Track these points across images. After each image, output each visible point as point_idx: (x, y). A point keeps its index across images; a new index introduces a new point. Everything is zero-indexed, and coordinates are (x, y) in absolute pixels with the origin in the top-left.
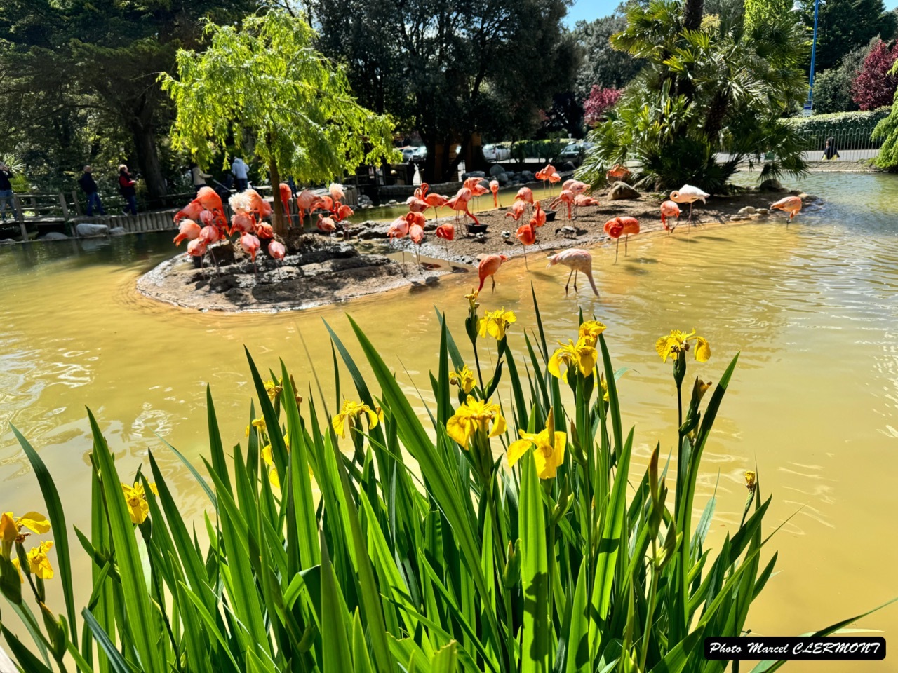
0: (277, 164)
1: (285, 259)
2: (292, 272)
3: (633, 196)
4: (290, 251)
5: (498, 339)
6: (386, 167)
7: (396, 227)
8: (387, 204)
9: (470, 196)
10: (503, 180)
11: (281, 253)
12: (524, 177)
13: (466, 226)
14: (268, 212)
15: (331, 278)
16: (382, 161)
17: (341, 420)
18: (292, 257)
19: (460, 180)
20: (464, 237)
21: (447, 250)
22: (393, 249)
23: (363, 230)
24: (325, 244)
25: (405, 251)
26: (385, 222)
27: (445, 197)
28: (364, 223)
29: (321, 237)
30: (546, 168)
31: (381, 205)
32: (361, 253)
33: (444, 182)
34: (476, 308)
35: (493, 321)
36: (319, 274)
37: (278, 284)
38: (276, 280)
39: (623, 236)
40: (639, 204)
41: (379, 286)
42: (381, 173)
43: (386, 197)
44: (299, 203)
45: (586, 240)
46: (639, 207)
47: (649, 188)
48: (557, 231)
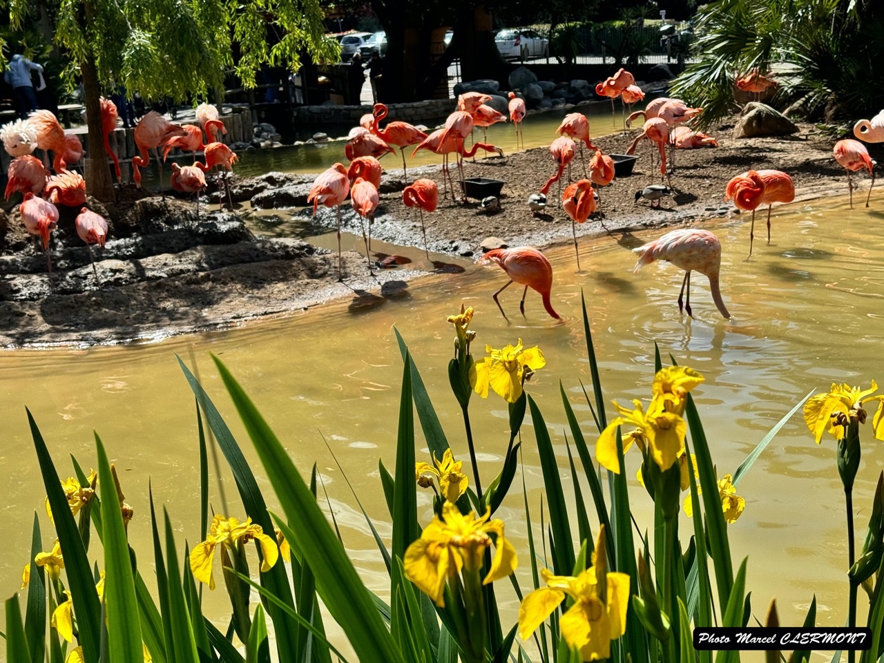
0: (97, 62)
1: (108, 245)
2: (120, 271)
3: (784, 131)
4: (118, 229)
5: (510, 400)
6: (309, 70)
7: (324, 186)
8: (310, 141)
9: (469, 128)
10: (533, 96)
11: (100, 233)
12: (574, 90)
13: (462, 184)
14: (77, 155)
15: (198, 282)
16: (301, 60)
17: (208, 553)
18: (121, 242)
19: (452, 96)
20: (459, 205)
21: (424, 230)
22: (319, 227)
23: (262, 189)
24: (188, 217)
25: (343, 230)
26: (305, 174)
27: (422, 128)
28: (264, 176)
29: (179, 203)
30: (617, 75)
31: (297, 143)
32: (256, 234)
33: (421, 100)
34: (468, 342)
35: (500, 367)
36: (174, 275)
37: (92, 293)
38: (89, 287)
39: (763, 206)
40: (797, 145)
41: (291, 299)
42: (298, 82)
43: (308, 127)
44: (137, 136)
45: (692, 212)
46: (796, 153)
47: (814, 116)
48: (638, 195)
